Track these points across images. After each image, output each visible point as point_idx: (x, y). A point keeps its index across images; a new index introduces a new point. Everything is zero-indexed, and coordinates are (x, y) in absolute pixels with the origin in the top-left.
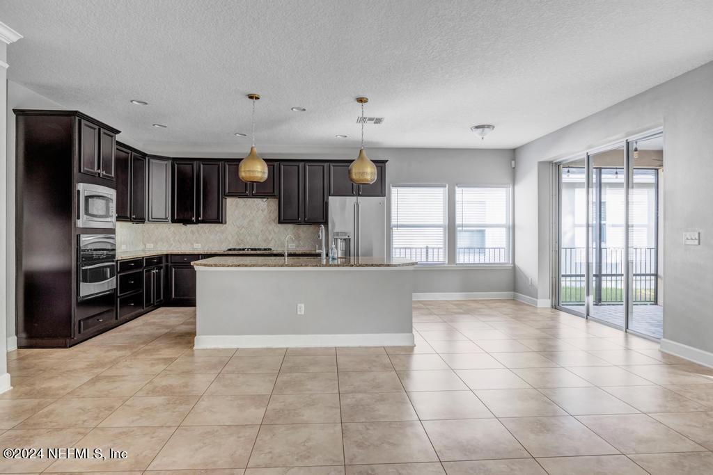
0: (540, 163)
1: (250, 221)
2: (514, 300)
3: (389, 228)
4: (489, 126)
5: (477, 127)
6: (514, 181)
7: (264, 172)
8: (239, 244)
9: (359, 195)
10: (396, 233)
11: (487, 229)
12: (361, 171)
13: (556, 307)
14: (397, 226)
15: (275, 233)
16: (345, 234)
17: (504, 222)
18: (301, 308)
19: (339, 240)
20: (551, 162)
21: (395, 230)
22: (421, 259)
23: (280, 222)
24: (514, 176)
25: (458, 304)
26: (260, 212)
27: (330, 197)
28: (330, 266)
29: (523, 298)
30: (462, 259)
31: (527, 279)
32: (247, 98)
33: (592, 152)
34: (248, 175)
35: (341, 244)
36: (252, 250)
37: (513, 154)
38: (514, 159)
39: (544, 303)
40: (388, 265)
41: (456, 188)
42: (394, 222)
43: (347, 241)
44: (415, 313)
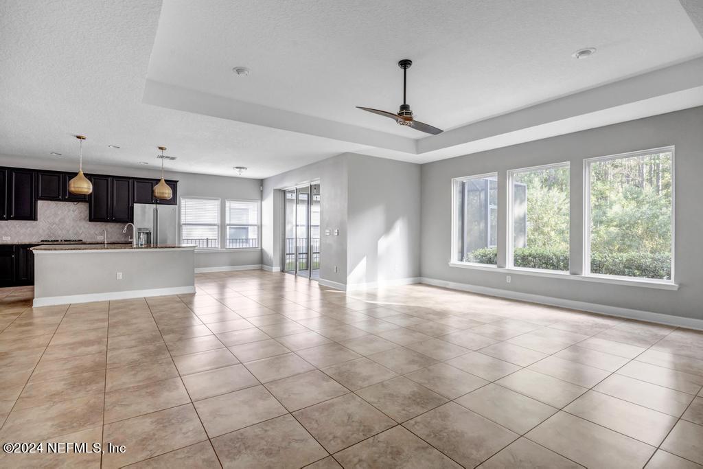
0: (275, 190)
1: (62, 219)
2: (262, 270)
3: (180, 226)
4: (243, 168)
5: (237, 168)
6: (262, 199)
7: (89, 189)
8: (50, 237)
9: (157, 203)
10: (184, 229)
11: (249, 227)
12: (161, 191)
13: (283, 271)
14: (185, 224)
15: (84, 228)
16: (147, 229)
17: (256, 223)
18: (120, 276)
19: (142, 234)
20: (280, 190)
21: (184, 227)
22: (202, 246)
23: (91, 220)
24: (262, 197)
25: (226, 273)
26: (71, 212)
27: (135, 204)
28: (139, 248)
29: (266, 267)
30: (229, 245)
31: (268, 256)
32: (75, 138)
33: (298, 187)
34: (77, 189)
35: (143, 237)
36: (65, 241)
37: (261, 182)
38: (262, 185)
39: (276, 269)
40: (179, 247)
41: (227, 202)
42: (183, 221)
43: (148, 234)
44: (196, 279)
